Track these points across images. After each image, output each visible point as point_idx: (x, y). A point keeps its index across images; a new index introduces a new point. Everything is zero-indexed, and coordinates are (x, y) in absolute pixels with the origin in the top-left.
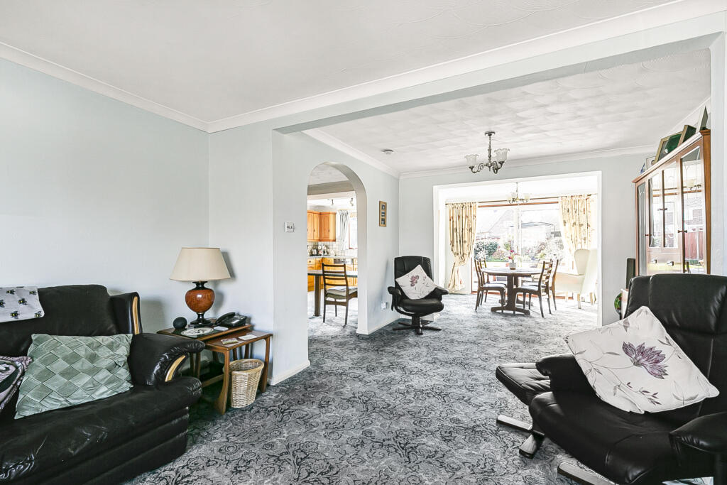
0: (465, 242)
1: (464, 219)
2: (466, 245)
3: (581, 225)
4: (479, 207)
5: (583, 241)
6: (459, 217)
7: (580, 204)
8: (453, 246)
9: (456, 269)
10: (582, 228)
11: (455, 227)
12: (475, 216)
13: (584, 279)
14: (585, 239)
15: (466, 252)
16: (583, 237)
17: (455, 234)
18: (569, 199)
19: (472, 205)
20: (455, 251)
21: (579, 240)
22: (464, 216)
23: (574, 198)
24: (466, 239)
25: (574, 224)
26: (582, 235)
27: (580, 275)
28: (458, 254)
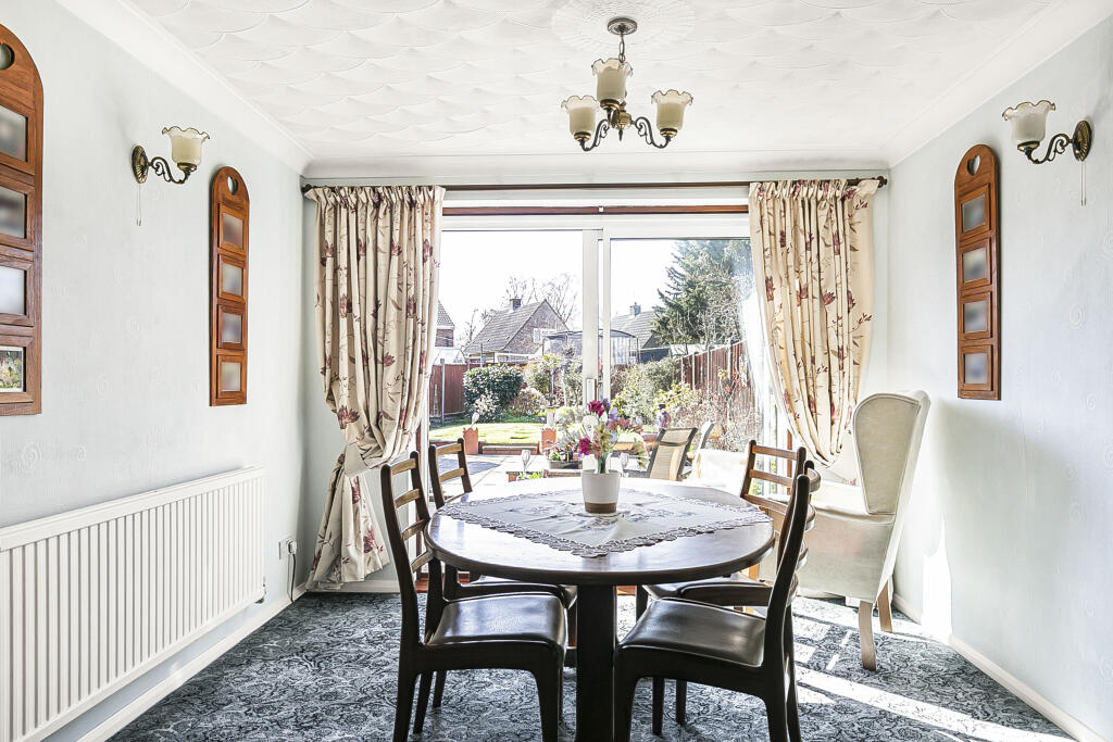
0: (387, 360)
1: (382, 259)
2: (391, 373)
3: (827, 299)
4: (447, 212)
5: (835, 361)
6: (361, 247)
7: (823, 214)
8: (335, 378)
9: (347, 482)
10: (832, 308)
11: (343, 291)
12: (428, 248)
13: (887, 534)
14: (841, 357)
15: (392, 407)
16: (834, 346)
17: (343, 322)
18: (785, 192)
19: (420, 198)
20: (343, 401)
21: (821, 360)
22: (383, 244)
23: (803, 191)
24: (392, 348)
25: (802, 293)
26: (833, 337)
27: (873, 516)
28: (355, 417)
